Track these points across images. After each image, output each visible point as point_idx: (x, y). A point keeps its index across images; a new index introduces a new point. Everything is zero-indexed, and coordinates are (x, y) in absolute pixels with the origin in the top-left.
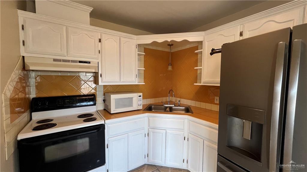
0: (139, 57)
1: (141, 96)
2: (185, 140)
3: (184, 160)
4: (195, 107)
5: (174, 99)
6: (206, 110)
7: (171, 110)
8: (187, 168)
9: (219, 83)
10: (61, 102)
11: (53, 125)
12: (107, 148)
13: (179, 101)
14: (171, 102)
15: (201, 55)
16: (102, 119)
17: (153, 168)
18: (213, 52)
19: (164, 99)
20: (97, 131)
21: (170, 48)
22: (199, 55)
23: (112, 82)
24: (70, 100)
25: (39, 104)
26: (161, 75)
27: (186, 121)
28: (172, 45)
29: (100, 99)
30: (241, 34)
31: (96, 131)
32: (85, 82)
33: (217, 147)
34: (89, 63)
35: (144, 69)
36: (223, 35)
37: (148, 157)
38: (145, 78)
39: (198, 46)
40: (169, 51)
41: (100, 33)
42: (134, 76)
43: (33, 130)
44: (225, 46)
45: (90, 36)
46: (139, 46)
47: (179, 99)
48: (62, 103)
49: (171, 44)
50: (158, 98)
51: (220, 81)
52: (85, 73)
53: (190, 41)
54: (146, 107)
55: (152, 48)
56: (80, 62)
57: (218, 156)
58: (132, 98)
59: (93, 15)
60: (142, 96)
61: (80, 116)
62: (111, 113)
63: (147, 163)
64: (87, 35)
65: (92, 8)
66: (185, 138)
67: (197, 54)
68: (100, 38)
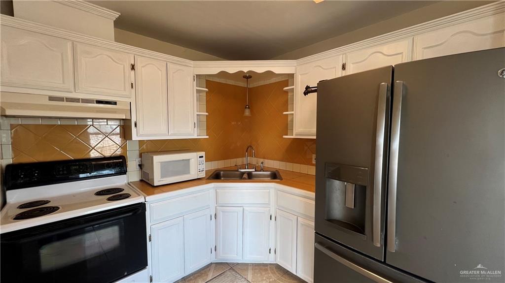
0: (198, 94)
1: (202, 157)
2: (271, 219)
3: (270, 250)
4: (286, 171)
5: (254, 160)
6: (300, 175)
7: (250, 177)
8: (275, 261)
9: (314, 135)
10: (63, 171)
11: (53, 210)
12: (150, 240)
13: (262, 163)
14: (250, 166)
15: (292, 94)
16: (139, 195)
17: (224, 267)
18: (308, 91)
19: (239, 161)
20: (133, 215)
21: (247, 81)
22: (290, 94)
23: (155, 135)
24: (79, 167)
25: (21, 176)
26: (233, 123)
27: (272, 192)
28: (250, 77)
29: (132, 164)
30: (344, 68)
31: (130, 214)
32: (107, 136)
33: (314, 223)
34: (115, 103)
35: (207, 114)
36: (321, 67)
37: (216, 250)
38: (208, 128)
39: (288, 80)
40: (246, 86)
41: (133, 55)
42: (191, 125)
43: (15, 219)
44: (321, 83)
45: (115, 60)
46: (199, 77)
47: (262, 160)
48: (65, 172)
49: (248, 76)
50: (230, 160)
51: (316, 132)
52: (106, 120)
53: (277, 73)
54: (211, 174)
55: (219, 81)
56: (99, 102)
57: (315, 235)
58: (189, 160)
59: (119, 24)
60: (204, 157)
61: (100, 193)
62: (155, 185)
63: (214, 260)
64: (109, 57)
65: (117, 13)
66: (271, 216)
67: (286, 92)
68: (133, 63)
